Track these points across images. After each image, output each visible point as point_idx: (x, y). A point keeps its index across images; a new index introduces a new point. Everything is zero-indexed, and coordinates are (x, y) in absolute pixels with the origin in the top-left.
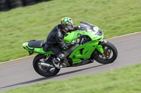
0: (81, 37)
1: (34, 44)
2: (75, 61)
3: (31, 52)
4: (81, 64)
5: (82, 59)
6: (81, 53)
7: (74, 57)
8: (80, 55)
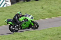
0: (25, 19)
1: (9, 20)
2: (23, 28)
3: (8, 23)
4: (25, 29)
5: (25, 27)
6: (25, 25)
7: (22, 26)
8: (25, 26)
